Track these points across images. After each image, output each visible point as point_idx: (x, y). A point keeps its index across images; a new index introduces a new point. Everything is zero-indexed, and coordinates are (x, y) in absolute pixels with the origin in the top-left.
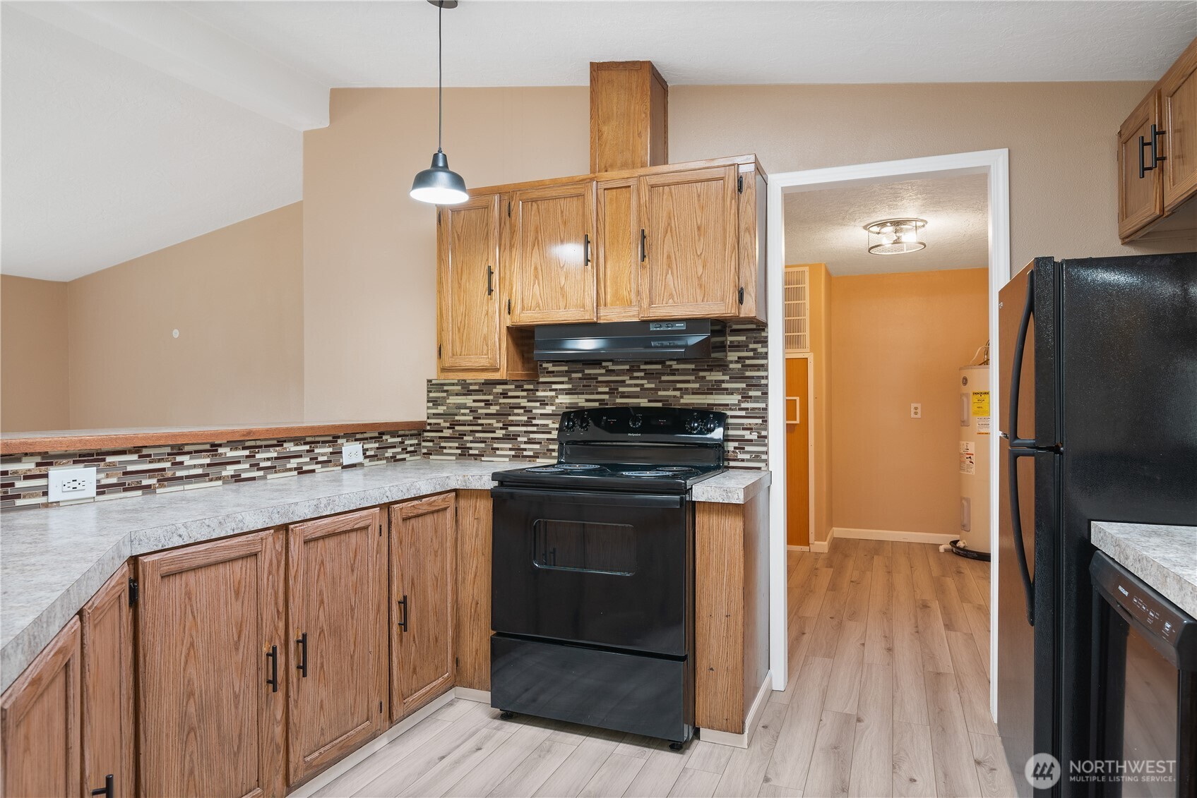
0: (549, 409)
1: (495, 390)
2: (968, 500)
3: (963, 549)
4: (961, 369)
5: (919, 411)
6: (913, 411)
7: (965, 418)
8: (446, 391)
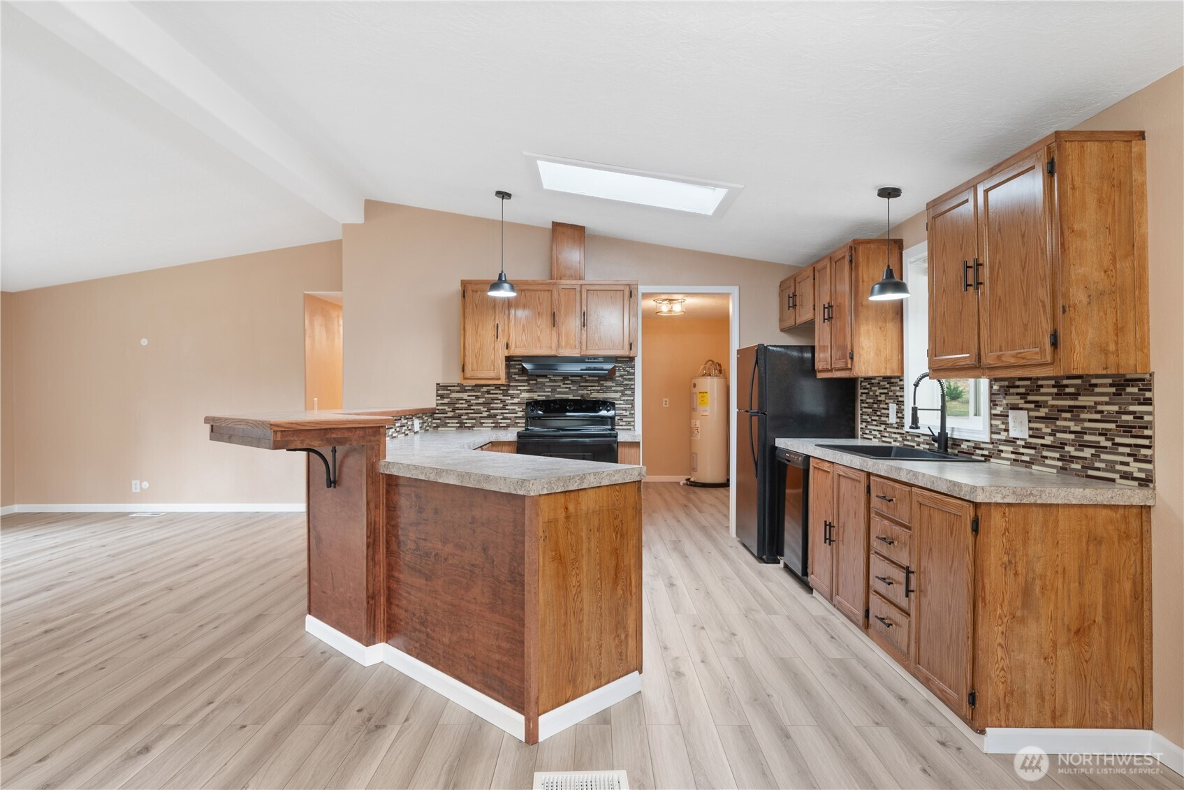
0: (516, 401)
1: (482, 390)
2: (696, 454)
3: (694, 482)
4: (692, 378)
5: (668, 403)
6: (664, 403)
7: (695, 406)
8: (450, 390)
